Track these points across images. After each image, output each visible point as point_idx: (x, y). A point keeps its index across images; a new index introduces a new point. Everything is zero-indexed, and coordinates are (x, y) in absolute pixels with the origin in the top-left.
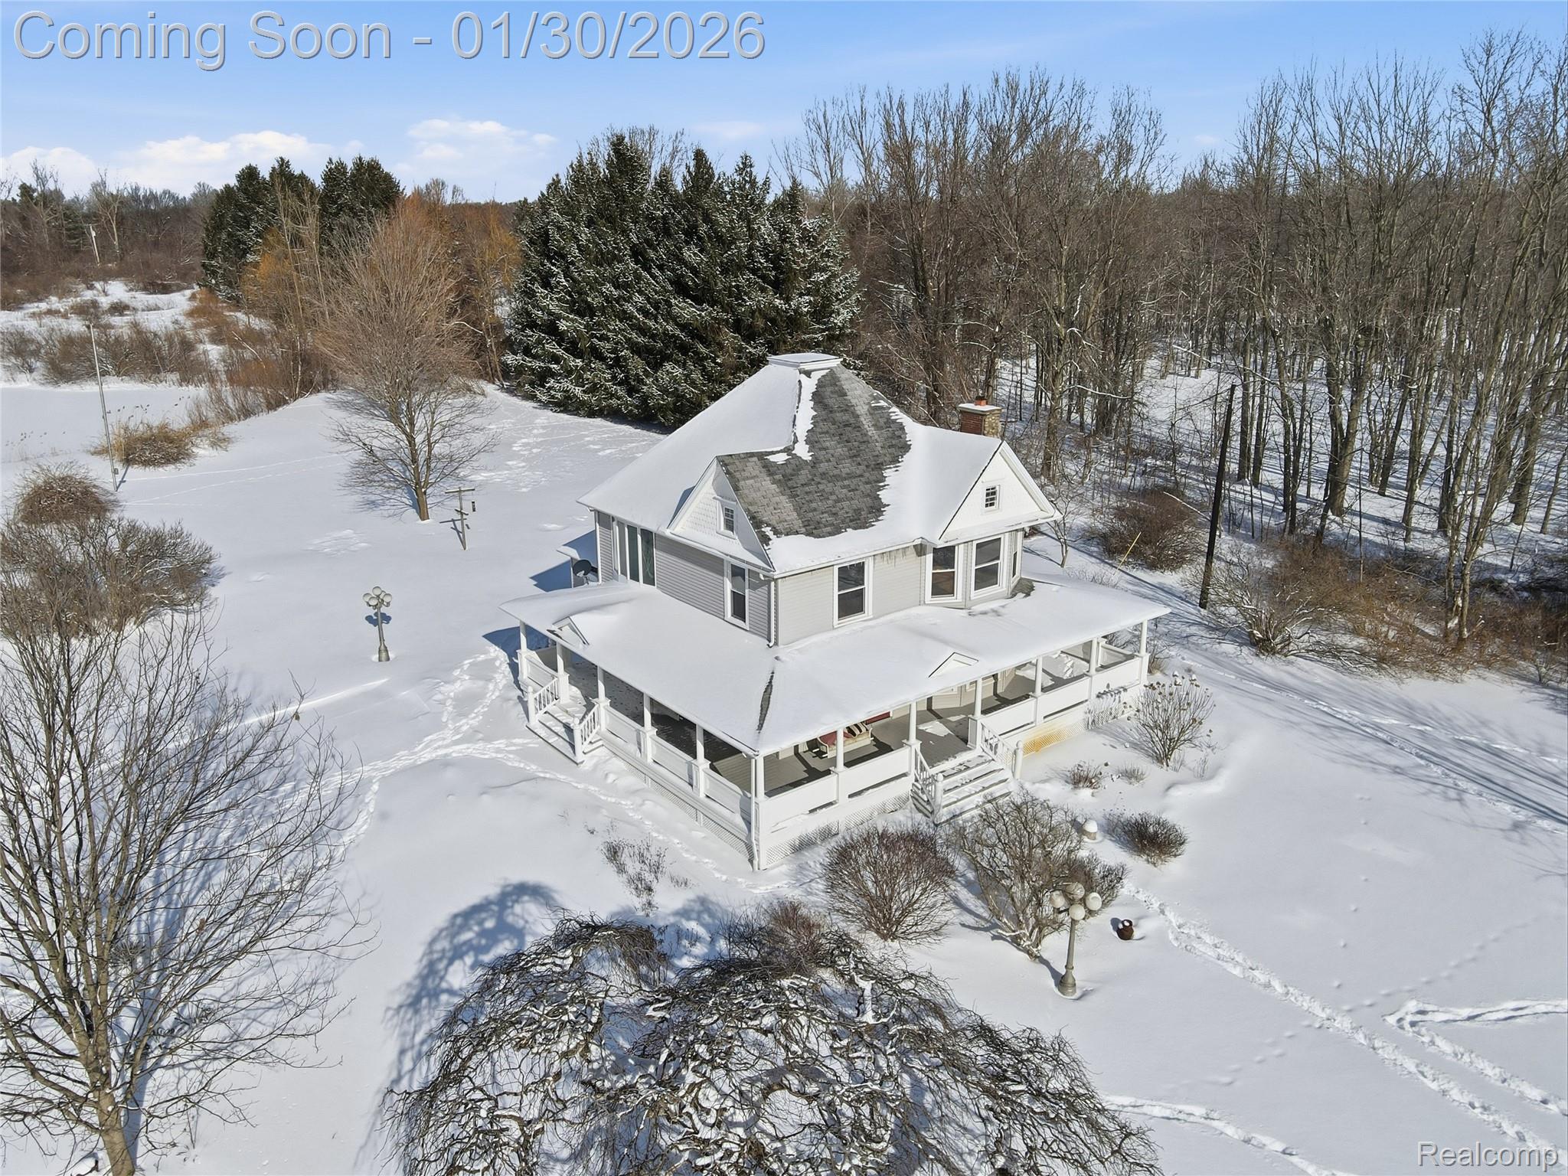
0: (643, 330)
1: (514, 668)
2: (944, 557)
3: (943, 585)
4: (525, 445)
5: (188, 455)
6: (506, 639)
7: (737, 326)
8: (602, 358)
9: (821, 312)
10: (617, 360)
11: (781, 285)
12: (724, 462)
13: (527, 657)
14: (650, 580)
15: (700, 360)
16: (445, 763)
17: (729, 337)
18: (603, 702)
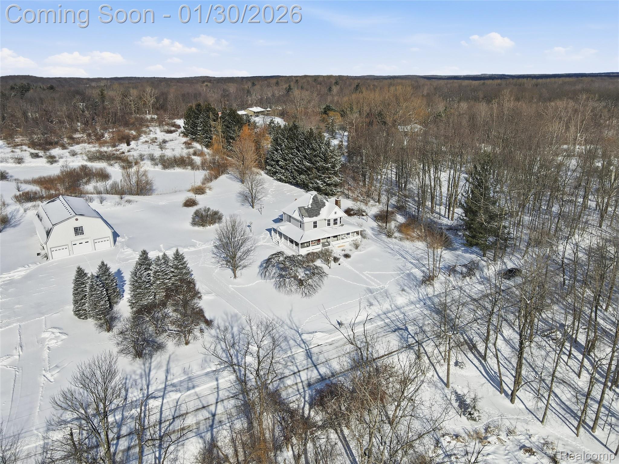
0: (297, 166)
1: (271, 234)
2: (329, 220)
3: (329, 224)
4: (271, 191)
5: (206, 192)
6: (269, 230)
7: (316, 168)
8: (289, 171)
9: (333, 167)
10: (292, 172)
11: (326, 161)
12: (299, 208)
13: (273, 232)
14: (290, 222)
15: (308, 175)
16: (262, 245)
17: (314, 171)
18: (283, 238)
